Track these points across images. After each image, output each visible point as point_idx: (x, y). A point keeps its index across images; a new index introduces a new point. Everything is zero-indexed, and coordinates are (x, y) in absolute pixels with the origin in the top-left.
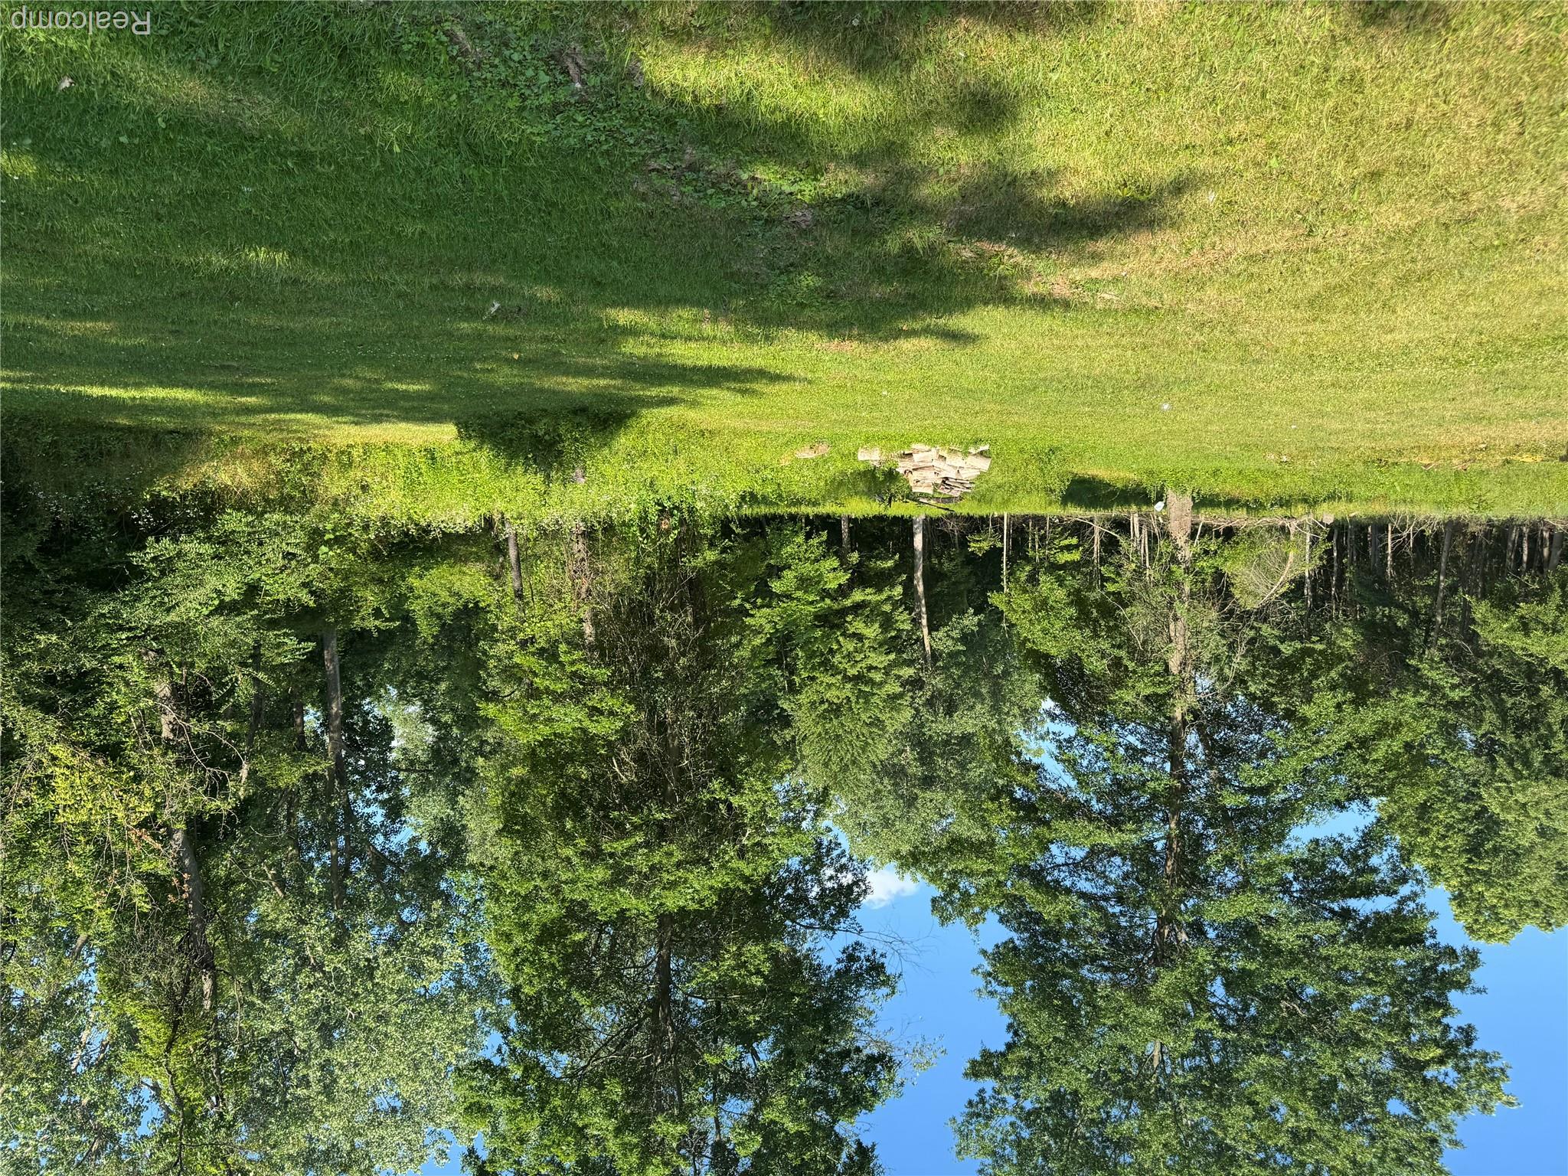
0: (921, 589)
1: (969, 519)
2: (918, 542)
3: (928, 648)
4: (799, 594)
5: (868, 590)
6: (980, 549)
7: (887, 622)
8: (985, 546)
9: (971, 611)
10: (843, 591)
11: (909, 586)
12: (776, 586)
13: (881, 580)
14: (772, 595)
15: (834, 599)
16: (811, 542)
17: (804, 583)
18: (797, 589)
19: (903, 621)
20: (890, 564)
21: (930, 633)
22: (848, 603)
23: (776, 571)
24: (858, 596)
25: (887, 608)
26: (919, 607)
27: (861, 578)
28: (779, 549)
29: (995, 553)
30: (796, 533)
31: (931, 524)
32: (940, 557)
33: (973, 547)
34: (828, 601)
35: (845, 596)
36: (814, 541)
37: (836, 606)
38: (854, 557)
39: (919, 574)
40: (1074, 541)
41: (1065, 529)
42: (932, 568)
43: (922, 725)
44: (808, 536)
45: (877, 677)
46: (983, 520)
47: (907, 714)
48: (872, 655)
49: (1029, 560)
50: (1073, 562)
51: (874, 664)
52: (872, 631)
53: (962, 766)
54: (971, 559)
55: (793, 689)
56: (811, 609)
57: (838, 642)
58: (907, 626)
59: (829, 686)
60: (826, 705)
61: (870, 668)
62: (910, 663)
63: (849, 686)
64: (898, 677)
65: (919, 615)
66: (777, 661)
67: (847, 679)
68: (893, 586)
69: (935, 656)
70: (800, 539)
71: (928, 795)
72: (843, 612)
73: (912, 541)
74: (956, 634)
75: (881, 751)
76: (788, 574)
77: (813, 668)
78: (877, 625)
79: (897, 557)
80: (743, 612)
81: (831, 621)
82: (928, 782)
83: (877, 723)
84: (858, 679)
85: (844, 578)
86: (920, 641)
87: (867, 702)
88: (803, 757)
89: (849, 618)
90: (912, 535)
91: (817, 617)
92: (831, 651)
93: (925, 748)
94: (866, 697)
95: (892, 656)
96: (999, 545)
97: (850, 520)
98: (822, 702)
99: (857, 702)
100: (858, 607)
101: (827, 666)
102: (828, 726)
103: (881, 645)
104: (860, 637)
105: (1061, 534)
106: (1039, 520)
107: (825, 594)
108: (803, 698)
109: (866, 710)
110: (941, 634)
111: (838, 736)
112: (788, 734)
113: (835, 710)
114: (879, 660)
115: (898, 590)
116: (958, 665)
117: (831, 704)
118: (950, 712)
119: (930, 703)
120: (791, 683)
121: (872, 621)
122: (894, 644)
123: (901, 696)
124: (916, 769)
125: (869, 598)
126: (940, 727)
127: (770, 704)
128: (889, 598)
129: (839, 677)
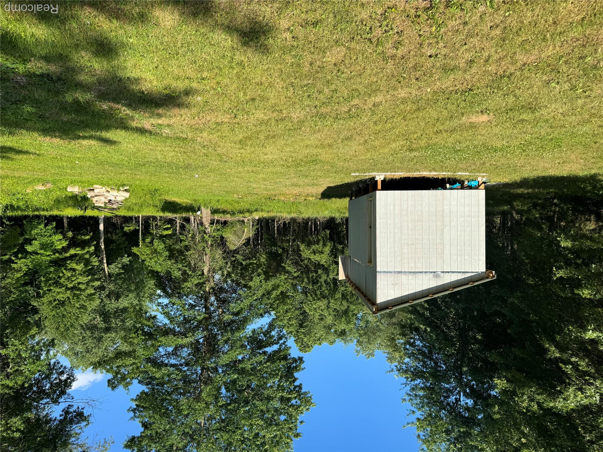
0: (103, 247)
1: (124, 217)
2: (101, 227)
3: (107, 272)
4: (42, 252)
5: (77, 249)
6: (129, 230)
7: (87, 262)
8: (132, 228)
9: (126, 256)
10: (65, 250)
11: (97, 247)
12: (29, 248)
13: (83, 244)
14: (27, 253)
15: (60, 253)
16: (47, 227)
17: (44, 246)
18: (41, 249)
19: (95, 262)
20: (88, 237)
21: (108, 266)
22: (68, 255)
23: (29, 242)
24: (72, 252)
25: (87, 256)
26: (103, 255)
27: (73, 243)
28: (30, 231)
29: (136, 231)
30: (40, 224)
31: (107, 220)
32: (111, 234)
33: (126, 229)
34: (57, 255)
35: (66, 252)
36: (50, 227)
37: (61, 257)
38: (70, 234)
39: (102, 240)
40: (169, 226)
41: (165, 222)
42: (108, 238)
43: (104, 306)
44: (46, 225)
45: (83, 287)
46: (131, 218)
47: (98, 301)
48: (80, 277)
49: (151, 234)
50: (169, 235)
51: (81, 281)
52: (80, 267)
53: (123, 321)
54: (125, 234)
55: (39, 296)
56: (48, 258)
57: (63, 273)
58: (97, 264)
59: (59, 293)
60: (57, 302)
61: (79, 283)
62: (98, 280)
63: (69, 292)
64: (93, 286)
65: (103, 259)
66: (30, 283)
67: (67, 289)
68: (90, 247)
69: (110, 275)
70: (42, 226)
71: (108, 335)
72: (66, 259)
73: (99, 227)
74: (120, 266)
75: (85, 319)
76: (36, 243)
77: (50, 285)
78: (82, 265)
79: (91, 234)
80: (10, 261)
81: (59, 263)
82: (107, 330)
83: (83, 307)
84: (72, 288)
85: (65, 244)
86: (103, 269)
87: (78, 298)
88: (45, 327)
89: (69, 262)
90: (99, 224)
91: (51, 262)
92: (59, 277)
93: (105, 315)
94: (78, 296)
95: (90, 277)
96: (137, 228)
97: (68, 217)
98: (55, 300)
99: (73, 299)
100: (72, 257)
101: (57, 284)
102: (58, 311)
103: (84, 273)
104: (74, 270)
105: (164, 223)
106: (154, 218)
107: (55, 251)
108: (45, 300)
109: (78, 302)
110: (112, 266)
111: (63, 315)
112: (37, 317)
113: (62, 303)
114: (84, 279)
115: (92, 248)
116: (120, 279)
117: (59, 301)
118: (117, 299)
119: (108, 296)
120: (38, 293)
121: (81, 263)
122: (91, 272)
123: (94, 294)
124: (102, 325)
125: (78, 252)
126: (112, 305)
127: (26, 304)
128: (88, 252)
129: (64, 288)
